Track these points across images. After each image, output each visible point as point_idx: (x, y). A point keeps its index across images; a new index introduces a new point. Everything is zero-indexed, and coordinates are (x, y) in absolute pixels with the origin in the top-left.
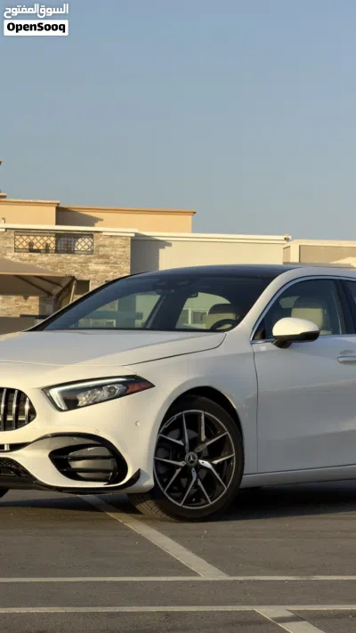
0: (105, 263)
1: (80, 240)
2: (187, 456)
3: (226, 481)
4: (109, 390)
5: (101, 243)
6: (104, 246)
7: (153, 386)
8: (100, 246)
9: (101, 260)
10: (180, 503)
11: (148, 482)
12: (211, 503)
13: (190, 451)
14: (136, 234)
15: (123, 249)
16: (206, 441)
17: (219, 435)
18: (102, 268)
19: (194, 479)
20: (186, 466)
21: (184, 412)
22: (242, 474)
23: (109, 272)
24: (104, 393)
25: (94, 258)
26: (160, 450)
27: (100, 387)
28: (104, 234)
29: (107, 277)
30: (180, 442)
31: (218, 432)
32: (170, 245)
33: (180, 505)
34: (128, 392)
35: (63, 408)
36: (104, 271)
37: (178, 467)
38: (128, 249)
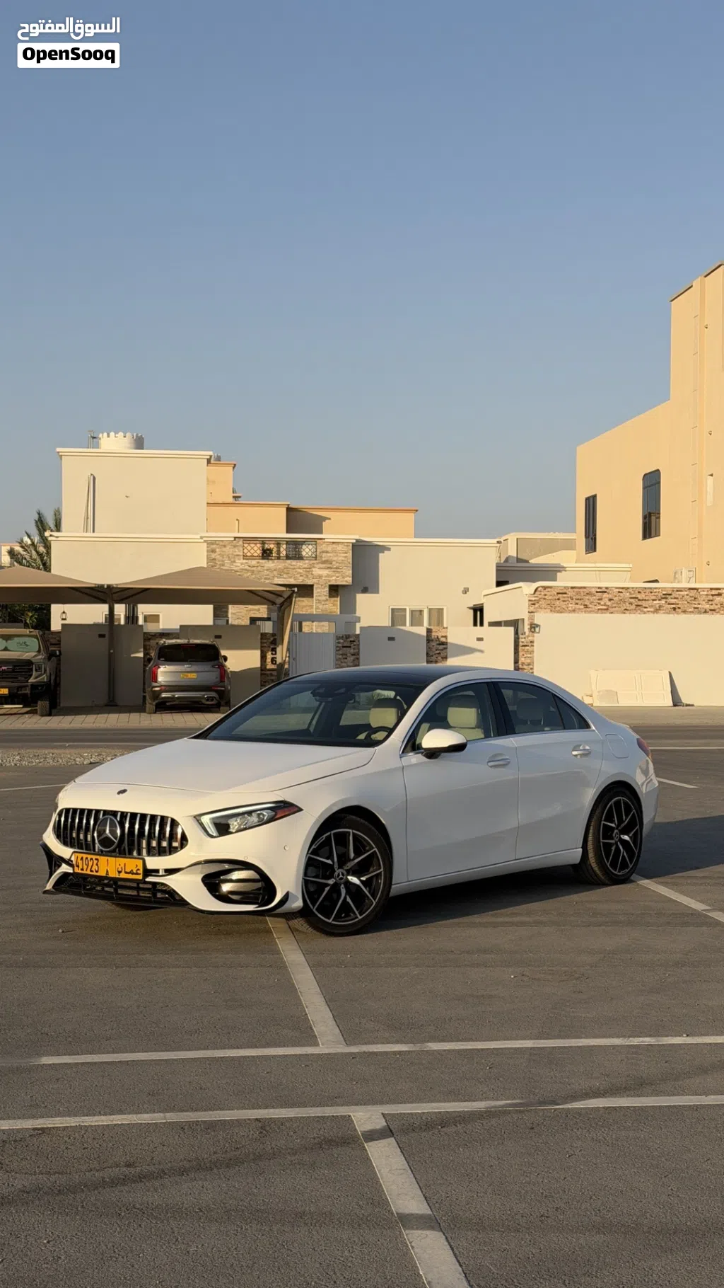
0: (328, 568)
1: (304, 547)
2: (336, 874)
3: (374, 896)
4: (259, 815)
5: (325, 549)
6: (327, 552)
7: (301, 810)
8: (323, 552)
9: (324, 565)
10: (329, 919)
11: (297, 903)
12: (360, 918)
13: (339, 868)
14: (357, 541)
15: (345, 555)
16: (354, 859)
17: (368, 851)
18: (325, 572)
19: (343, 895)
20: (335, 883)
21: (333, 832)
22: (391, 884)
23: (332, 576)
24: (254, 819)
25: (318, 563)
26: (310, 869)
27: (250, 813)
28: (326, 540)
29: (329, 581)
30: (329, 862)
31: (367, 848)
32: (389, 549)
33: (330, 921)
34: (277, 817)
35: (214, 835)
36: (328, 576)
37: (327, 885)
38: (350, 555)
